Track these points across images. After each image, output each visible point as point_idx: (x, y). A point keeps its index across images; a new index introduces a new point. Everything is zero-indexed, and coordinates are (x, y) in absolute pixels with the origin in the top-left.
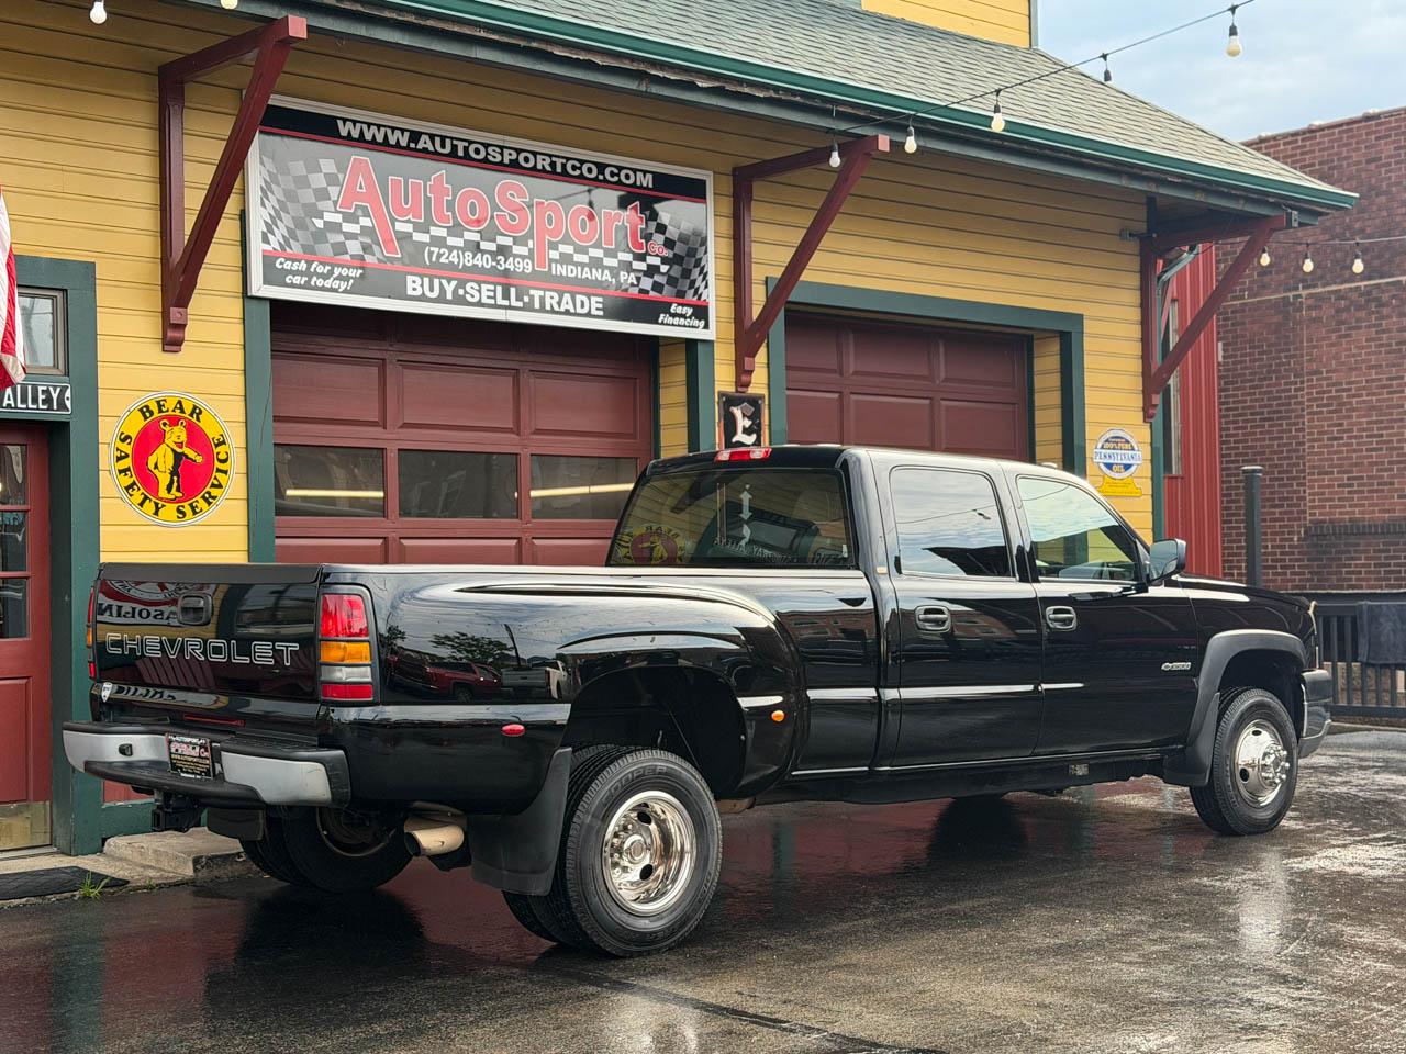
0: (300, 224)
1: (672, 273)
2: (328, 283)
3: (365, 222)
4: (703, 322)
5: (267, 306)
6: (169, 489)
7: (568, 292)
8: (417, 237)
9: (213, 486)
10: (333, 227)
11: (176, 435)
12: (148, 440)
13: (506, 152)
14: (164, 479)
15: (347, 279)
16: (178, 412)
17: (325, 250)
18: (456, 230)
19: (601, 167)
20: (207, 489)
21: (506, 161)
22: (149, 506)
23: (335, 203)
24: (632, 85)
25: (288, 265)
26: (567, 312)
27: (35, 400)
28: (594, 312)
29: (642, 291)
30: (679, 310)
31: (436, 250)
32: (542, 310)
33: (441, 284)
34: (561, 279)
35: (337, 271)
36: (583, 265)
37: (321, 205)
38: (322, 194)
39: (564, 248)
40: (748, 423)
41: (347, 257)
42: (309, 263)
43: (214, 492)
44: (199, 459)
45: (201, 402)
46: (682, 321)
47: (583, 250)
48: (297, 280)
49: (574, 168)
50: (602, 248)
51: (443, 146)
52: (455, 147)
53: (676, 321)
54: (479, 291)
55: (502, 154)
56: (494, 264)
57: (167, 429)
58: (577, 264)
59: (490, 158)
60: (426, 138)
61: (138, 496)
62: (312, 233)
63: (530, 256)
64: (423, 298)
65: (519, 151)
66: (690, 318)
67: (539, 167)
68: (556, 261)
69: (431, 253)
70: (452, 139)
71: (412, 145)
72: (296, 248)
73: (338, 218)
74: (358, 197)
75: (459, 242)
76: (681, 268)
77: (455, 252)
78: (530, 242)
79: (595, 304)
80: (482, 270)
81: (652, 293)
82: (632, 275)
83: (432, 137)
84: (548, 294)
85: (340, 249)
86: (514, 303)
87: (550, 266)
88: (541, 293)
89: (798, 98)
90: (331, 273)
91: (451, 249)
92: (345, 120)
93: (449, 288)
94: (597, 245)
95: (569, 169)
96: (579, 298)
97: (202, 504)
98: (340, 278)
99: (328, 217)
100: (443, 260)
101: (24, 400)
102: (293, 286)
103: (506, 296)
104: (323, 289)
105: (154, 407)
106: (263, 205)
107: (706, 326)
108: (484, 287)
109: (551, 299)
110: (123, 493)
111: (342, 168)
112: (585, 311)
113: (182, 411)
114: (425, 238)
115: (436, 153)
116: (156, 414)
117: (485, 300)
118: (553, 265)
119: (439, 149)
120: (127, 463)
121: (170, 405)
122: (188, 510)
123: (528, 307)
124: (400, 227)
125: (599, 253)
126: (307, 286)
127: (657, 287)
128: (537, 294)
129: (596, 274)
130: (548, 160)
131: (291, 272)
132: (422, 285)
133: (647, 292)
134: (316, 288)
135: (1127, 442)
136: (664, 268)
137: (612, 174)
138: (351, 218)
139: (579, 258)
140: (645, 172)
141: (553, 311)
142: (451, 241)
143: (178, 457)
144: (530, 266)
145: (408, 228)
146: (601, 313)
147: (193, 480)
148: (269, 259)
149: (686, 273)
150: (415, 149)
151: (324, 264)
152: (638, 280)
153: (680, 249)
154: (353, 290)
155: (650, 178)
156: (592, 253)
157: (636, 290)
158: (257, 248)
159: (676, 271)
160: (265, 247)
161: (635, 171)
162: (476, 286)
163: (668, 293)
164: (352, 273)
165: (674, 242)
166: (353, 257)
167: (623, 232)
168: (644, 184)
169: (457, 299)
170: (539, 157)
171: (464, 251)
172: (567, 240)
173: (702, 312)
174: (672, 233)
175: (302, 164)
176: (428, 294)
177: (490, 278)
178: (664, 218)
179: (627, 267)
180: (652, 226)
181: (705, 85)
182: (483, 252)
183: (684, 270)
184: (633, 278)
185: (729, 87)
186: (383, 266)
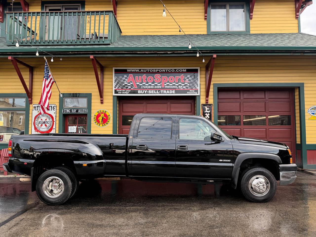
0: (120, 85)
1: (190, 85)
2: (125, 93)
3: (131, 83)
5: (116, 97)
6: (101, 122)
7: (168, 90)
8: (140, 85)
10: (126, 85)
12: (98, 116)
13: (157, 70)
14: (100, 121)
15: (128, 92)
17: (125, 88)
18: (147, 83)
19: (175, 70)
20: (107, 122)
21: (157, 71)
22: (98, 125)
23: (126, 81)
25: (119, 91)
26: (168, 93)
27: (82, 111)
28: (173, 93)
29: (183, 89)
30: (191, 91)
31: (143, 86)
32: (163, 93)
33: (144, 91)
34: (167, 88)
35: (126, 91)
36: (171, 86)
37: (124, 82)
38: (124, 80)
39: (167, 83)
41: (128, 89)
43: (108, 122)
44: (106, 118)
45: (106, 110)
46: (192, 93)
47: (172, 83)
48: (120, 93)
49: (170, 71)
51: (145, 71)
52: (147, 71)
53: (191, 93)
54: (151, 92)
55: (156, 70)
56: (154, 87)
57: (101, 114)
58: (170, 86)
59: (153, 71)
61: (97, 123)
62: (123, 86)
63: (161, 85)
64: (141, 93)
65: (159, 70)
66: (194, 92)
67: (163, 71)
68: (166, 86)
69: (142, 87)
70: (147, 69)
71: (140, 71)
72: (120, 88)
73: (127, 83)
74: (130, 80)
75: (148, 85)
76: (192, 84)
77: (147, 86)
78: (161, 83)
79: (174, 91)
81: (186, 89)
83: (143, 70)
84: (164, 91)
86: (157, 93)
87: (165, 87)
89: (192, 51)
90: (125, 91)
91: (146, 86)
92: (128, 69)
93: (146, 92)
94: (174, 82)
95: (169, 71)
96: (170, 91)
97: (106, 124)
98: (127, 92)
99: (125, 83)
100: (145, 88)
101: (81, 111)
102: (119, 94)
103: (156, 92)
104: (124, 94)
105: (99, 112)
106: (115, 83)
107: (198, 93)
108: (152, 91)
109: (165, 92)
110: (95, 123)
111: (128, 76)
112: (171, 93)
113: (103, 112)
114: (142, 85)
115: (144, 72)
116: (100, 112)
117: (152, 93)
118: (165, 86)
119: (144, 71)
120: (95, 119)
121: (102, 111)
122: (104, 125)
123: (160, 93)
124: (137, 83)
125: (175, 83)
126: (122, 93)
127: (187, 88)
128: (162, 91)
129: (174, 87)
130: (165, 70)
131: (119, 92)
132: (141, 92)
133: (185, 89)
134: (123, 94)
136: (188, 84)
137: (178, 71)
138: (129, 83)
139: (170, 85)
140: (184, 69)
141: (165, 93)
142: (146, 85)
143: (103, 118)
144: (161, 87)
145: (139, 83)
146: (175, 93)
147: (105, 121)
148: (115, 91)
149: (193, 85)
150: (140, 72)
151: (124, 90)
152: (183, 87)
153: (192, 81)
154: (129, 93)
155: (186, 70)
156: (173, 83)
157: (182, 89)
158: (114, 89)
159: (191, 85)
160: (115, 89)
161: (182, 69)
162: (151, 91)
163: (189, 88)
164: (129, 91)
165: (191, 80)
166: (129, 89)
167: (180, 80)
168: (184, 71)
169: (147, 93)
170: (163, 70)
171: (148, 86)
172: (168, 82)
173: (196, 91)
174: (190, 78)
175: (121, 76)
176: (142, 93)
177: (153, 89)
178: (188, 76)
179: (180, 85)
180: (186, 78)
181: (170, 53)
182: (152, 86)
183: (193, 84)
184: (181, 87)
185: (175, 52)
186: (134, 89)
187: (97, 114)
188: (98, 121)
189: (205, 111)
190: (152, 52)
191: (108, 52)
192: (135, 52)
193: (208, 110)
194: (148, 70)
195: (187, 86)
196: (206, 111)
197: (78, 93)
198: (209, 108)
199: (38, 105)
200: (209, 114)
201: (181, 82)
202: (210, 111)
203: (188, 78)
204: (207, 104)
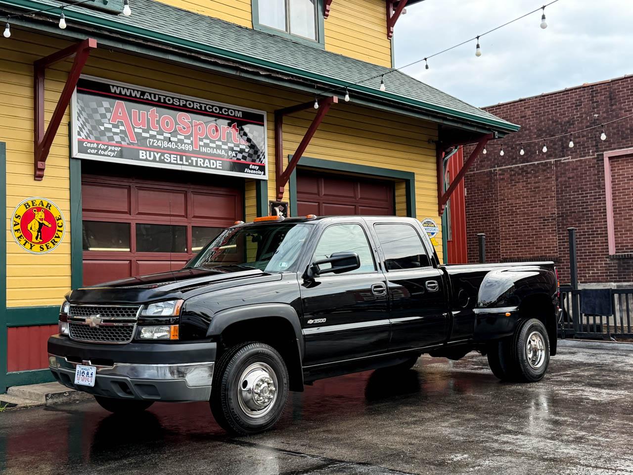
0: (94, 128)
1: (250, 152)
2: (106, 153)
3: (122, 128)
4: (263, 172)
5: (80, 162)
6: (37, 238)
7: (207, 159)
8: (144, 135)
9: (56, 237)
10: (109, 130)
11: (40, 215)
12: (28, 217)
13: (181, 101)
14: (34, 234)
15: (114, 151)
16: (41, 206)
17: (105, 139)
18: (161, 133)
19: (221, 108)
20: (53, 238)
21: (181, 105)
22: (28, 245)
23: (109, 120)
24: (233, 73)
25: (89, 145)
26: (207, 167)
28: (218, 167)
29: (238, 159)
30: (253, 167)
31: (152, 140)
32: (196, 166)
33: (154, 154)
34: (204, 153)
35: (110, 148)
36: (213, 148)
37: (103, 121)
38: (103, 116)
39: (205, 141)
40: (281, 214)
41: (114, 142)
42: (98, 144)
43: (56, 240)
44: (50, 226)
45: (51, 202)
46: (254, 172)
47: (214, 142)
48: (93, 151)
50: (221, 141)
51: (155, 98)
52: (160, 98)
53: (252, 171)
54: (170, 157)
55: (179, 102)
56: (176, 146)
57: (36, 213)
58: (211, 148)
59: (174, 103)
60: (148, 94)
61: (23, 241)
62: (99, 132)
63: (192, 144)
64: (146, 160)
65: (187, 101)
66: (258, 170)
67: (195, 107)
68: (202, 146)
69: (150, 142)
70: (159, 95)
71: (142, 97)
72: (92, 138)
73: (110, 126)
74: (119, 117)
75: (161, 137)
76: (253, 150)
77: (160, 141)
78: (191, 138)
79: (218, 164)
80: (171, 149)
81: (242, 160)
82: (234, 152)
83: (150, 94)
84: (199, 159)
85: (111, 139)
86: (185, 163)
87: (200, 148)
88: (196, 159)
90: (107, 148)
91: (158, 140)
93: (158, 156)
94: (219, 140)
95: (207, 109)
96: (212, 161)
97: (51, 245)
98: (111, 151)
99: (106, 125)
100: (155, 144)
102: (91, 153)
103: (181, 160)
104: (104, 155)
105: (31, 204)
106: (78, 120)
107: (264, 174)
108: (172, 156)
109: (200, 162)
110: (17, 240)
111: (112, 106)
112: (214, 167)
113: (43, 205)
114: (147, 135)
116: (31, 207)
117: (172, 161)
119: (153, 99)
120: (18, 227)
121: (37, 203)
122: (45, 247)
123: (191, 165)
124: (137, 130)
125: (219, 143)
126: (97, 154)
127: (244, 158)
128: (194, 159)
129: (219, 152)
130: (199, 105)
131: (90, 148)
132: (146, 155)
133: (240, 160)
134: (101, 155)
135: (432, 224)
136: (247, 150)
137: (225, 111)
138: (116, 126)
139: (211, 145)
140: (239, 111)
141: (201, 167)
142: (158, 137)
143: (41, 225)
144: (191, 148)
145: (140, 131)
146: (221, 168)
147: (47, 234)
148: (81, 142)
149: (256, 152)
150: (143, 99)
151: (104, 145)
152: (236, 154)
154: (117, 156)
155: (241, 113)
156: (217, 143)
157: (235, 159)
158: (76, 137)
160: (79, 137)
161: (235, 110)
163: (248, 160)
164: (116, 149)
165: (251, 140)
166: (117, 142)
167: (230, 135)
168: (238, 116)
169: (161, 161)
170: (195, 104)
171: (164, 141)
172: (207, 138)
173: (262, 168)
174: (250, 136)
175: (95, 103)
176: (149, 158)
177: (175, 153)
179: (232, 149)
180: (242, 133)
181: (263, 73)
182: (172, 142)
183: (255, 150)
185: (273, 75)
186: (129, 146)
187: (22, 211)
188: (27, 235)
191: (134, 40)
192: (196, 55)
195: (244, 154)
201: (233, 143)
203: (246, 134)
204: (279, 203)
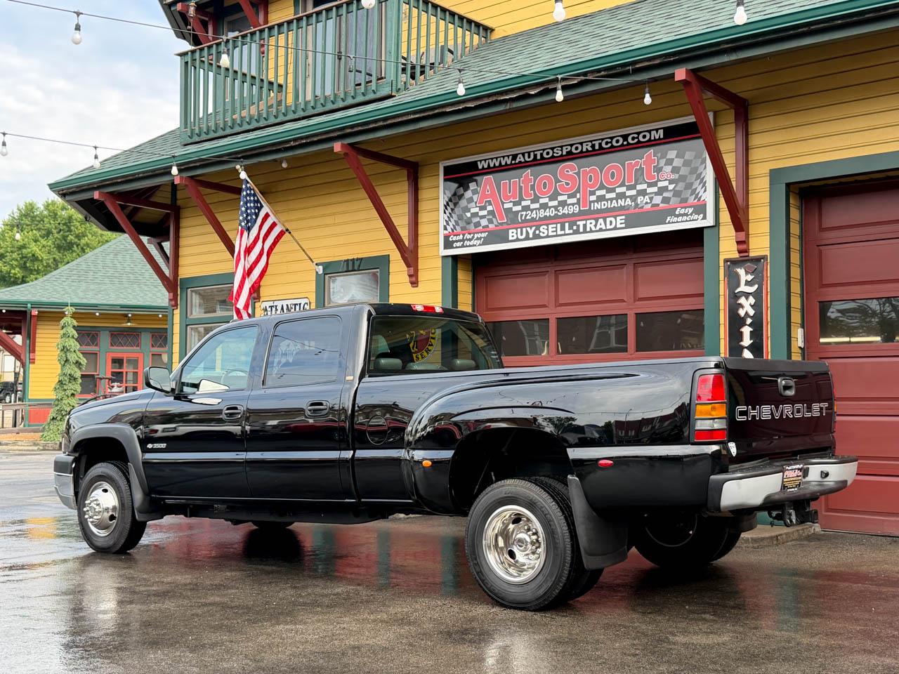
0: (460, 217)
1: (677, 189)
2: (472, 243)
3: (489, 208)
4: (702, 215)
5: (450, 259)
6: (413, 347)
7: (601, 218)
8: (515, 209)
9: (430, 345)
10: (475, 215)
13: (564, 148)
14: (411, 343)
15: (481, 238)
17: (472, 227)
18: (535, 200)
19: (625, 137)
20: (427, 346)
21: (564, 153)
23: (476, 203)
25: (455, 238)
28: (618, 226)
29: (654, 205)
30: (683, 211)
31: (524, 213)
32: (585, 231)
33: (527, 231)
34: (598, 211)
35: (476, 236)
36: (611, 200)
38: (470, 200)
39: (599, 193)
40: (750, 277)
41: (481, 228)
43: (430, 348)
44: (425, 333)
46: (685, 218)
47: (613, 190)
48: (459, 244)
49: (607, 143)
50: (625, 186)
51: (529, 157)
52: (535, 156)
53: (680, 219)
54: (548, 229)
55: (562, 150)
56: (556, 212)
58: (607, 200)
59: (555, 154)
60: (521, 156)
62: (466, 220)
63: (578, 202)
64: (518, 240)
65: (571, 145)
66: (691, 214)
67: (585, 150)
68: (594, 202)
69: (522, 215)
70: (534, 151)
71: (513, 162)
72: (458, 229)
73: (476, 210)
74: (487, 196)
75: (537, 206)
76: (684, 184)
77: (534, 212)
78: (578, 196)
79: (620, 221)
80: (550, 218)
81: (661, 205)
82: (646, 197)
83: (523, 154)
84: (589, 222)
85: (477, 225)
86: (567, 231)
87: (590, 206)
88: (584, 222)
90: (473, 237)
91: (532, 210)
92: (481, 161)
93: (531, 232)
94: (622, 185)
95: (604, 146)
96: (608, 220)
97: (425, 354)
98: (478, 239)
99: (473, 210)
102: (457, 247)
103: (563, 228)
104: (470, 246)
106: (445, 213)
107: (705, 218)
108: (550, 227)
109: (590, 224)
111: (479, 185)
112: (613, 226)
114: (519, 208)
115: (526, 162)
117: (550, 234)
118: (592, 204)
119: (527, 159)
122: (420, 356)
123: (577, 232)
124: (506, 206)
125: (623, 189)
126: (463, 246)
127: (666, 200)
128: (581, 223)
129: (621, 202)
130: (590, 144)
131: (457, 241)
132: (517, 234)
133: (658, 205)
134: (467, 246)
136: (671, 187)
137: (633, 139)
138: (484, 208)
139: (608, 196)
140: (657, 130)
141: (591, 231)
142: (532, 206)
144: (578, 209)
145: (510, 205)
146: (623, 225)
148: (446, 238)
149: (689, 186)
150: (515, 164)
151: (470, 234)
152: (651, 199)
153: (684, 171)
154: (484, 244)
155: (661, 132)
156: (619, 190)
157: (649, 206)
158: (442, 233)
159: (681, 186)
160: (446, 232)
161: (649, 132)
162: (546, 227)
163: (674, 201)
164: (483, 235)
165: (679, 168)
166: (483, 227)
167: (640, 172)
168: (657, 137)
169: (536, 237)
170: (584, 144)
171: (539, 209)
172: (601, 187)
173: (700, 209)
174: (677, 162)
175: (462, 188)
176: (520, 237)
177: (554, 221)
178: (672, 154)
179: (643, 193)
180: (662, 162)
182: (550, 208)
183: (686, 184)
184: (647, 199)
185: (551, 86)
186: (498, 228)
189: (738, 285)
190: (486, 101)
193: (748, 283)
194: (538, 154)
195: (665, 195)
196: (743, 288)
197: (358, 259)
198: (752, 273)
199: (271, 304)
200: (752, 300)
201: (646, 182)
202: (756, 286)
203: (669, 162)
204: (744, 258)
